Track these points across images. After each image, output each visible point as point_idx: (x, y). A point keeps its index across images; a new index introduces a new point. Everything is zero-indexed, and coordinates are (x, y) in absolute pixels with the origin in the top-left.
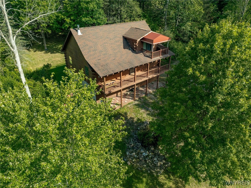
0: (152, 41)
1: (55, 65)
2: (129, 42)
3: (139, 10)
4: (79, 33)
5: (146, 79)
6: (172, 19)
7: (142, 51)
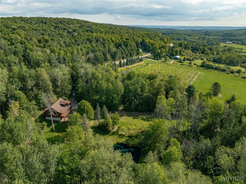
0: (68, 103)
4: (53, 107)
7: (65, 106)
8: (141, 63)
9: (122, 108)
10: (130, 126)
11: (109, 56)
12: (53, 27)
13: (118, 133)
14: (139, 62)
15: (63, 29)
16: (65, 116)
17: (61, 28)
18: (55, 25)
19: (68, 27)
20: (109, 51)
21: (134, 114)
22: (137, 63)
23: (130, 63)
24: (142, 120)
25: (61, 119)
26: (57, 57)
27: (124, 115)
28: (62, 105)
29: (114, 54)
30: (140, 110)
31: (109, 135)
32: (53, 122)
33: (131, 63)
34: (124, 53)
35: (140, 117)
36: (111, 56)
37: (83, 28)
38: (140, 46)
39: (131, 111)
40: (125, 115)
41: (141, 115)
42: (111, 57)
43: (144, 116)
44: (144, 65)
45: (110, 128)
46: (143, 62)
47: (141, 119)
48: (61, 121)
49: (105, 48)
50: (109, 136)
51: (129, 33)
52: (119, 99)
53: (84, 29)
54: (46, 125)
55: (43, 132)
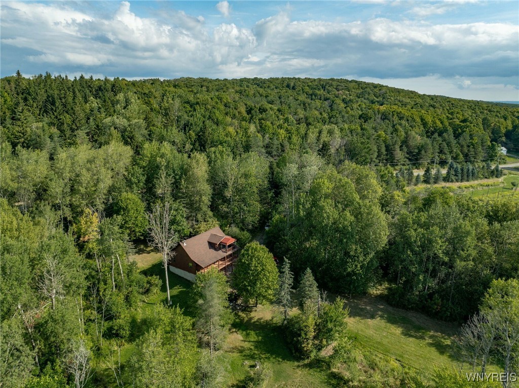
0: (226, 244)
1: (151, 264)
3: (211, 213)
4: (185, 245)
5: (224, 266)
6: (237, 213)
7: (220, 249)
8: (491, 181)
9: (379, 292)
10: (380, 356)
11: (399, 155)
12: (306, 95)
13: (329, 367)
14: (486, 178)
15: (323, 98)
17: (320, 98)
18: (311, 92)
19: (333, 96)
20: (405, 142)
21: (414, 319)
22: (481, 179)
23: (456, 175)
24: (433, 349)
26: (267, 140)
27: (380, 313)
28: (212, 245)
29: (417, 151)
30: (437, 313)
31: (301, 363)
33: (460, 175)
34: (446, 150)
35: (431, 337)
36: (408, 156)
37: (367, 96)
38: (504, 139)
39: (405, 307)
40: (382, 317)
41: (436, 331)
42: (407, 158)
43: (446, 337)
44: (502, 185)
45: (308, 344)
46: (501, 179)
47: (431, 345)
49: (394, 135)
50: (298, 366)
51: (477, 109)
52: (368, 259)
53: (368, 99)
54: (157, 286)
55: (144, 302)
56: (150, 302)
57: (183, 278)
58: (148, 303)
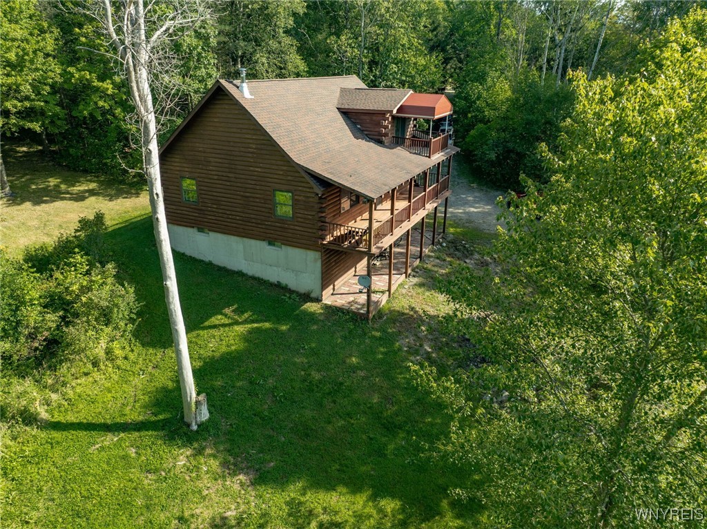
0: (432, 112)
2: (358, 121)
4: (247, 93)
7: (394, 143)
16: (387, 242)
25: (327, 278)
28: (360, 123)
32: (172, 284)
48: (328, 298)
54: (106, 317)
55: (28, 418)
56: (71, 418)
57: (240, 274)
58: (57, 426)
